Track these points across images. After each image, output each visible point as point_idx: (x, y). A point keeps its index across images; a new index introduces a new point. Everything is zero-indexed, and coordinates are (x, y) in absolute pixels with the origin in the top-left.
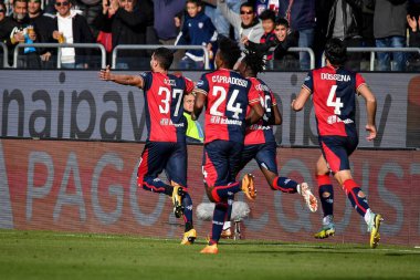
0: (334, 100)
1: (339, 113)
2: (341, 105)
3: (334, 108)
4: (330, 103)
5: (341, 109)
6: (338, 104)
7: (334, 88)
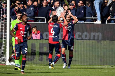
0: (52, 32)
1: (54, 35)
2: (54, 33)
3: (52, 34)
4: (51, 32)
5: (54, 34)
6: (53, 33)
7: (52, 28)
